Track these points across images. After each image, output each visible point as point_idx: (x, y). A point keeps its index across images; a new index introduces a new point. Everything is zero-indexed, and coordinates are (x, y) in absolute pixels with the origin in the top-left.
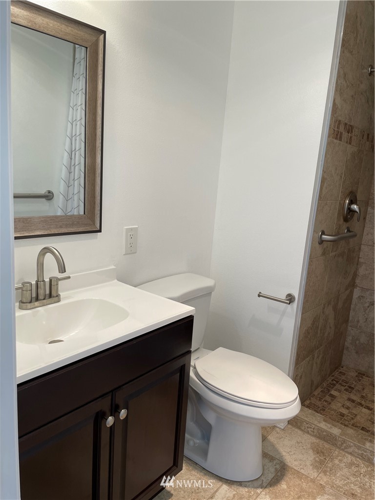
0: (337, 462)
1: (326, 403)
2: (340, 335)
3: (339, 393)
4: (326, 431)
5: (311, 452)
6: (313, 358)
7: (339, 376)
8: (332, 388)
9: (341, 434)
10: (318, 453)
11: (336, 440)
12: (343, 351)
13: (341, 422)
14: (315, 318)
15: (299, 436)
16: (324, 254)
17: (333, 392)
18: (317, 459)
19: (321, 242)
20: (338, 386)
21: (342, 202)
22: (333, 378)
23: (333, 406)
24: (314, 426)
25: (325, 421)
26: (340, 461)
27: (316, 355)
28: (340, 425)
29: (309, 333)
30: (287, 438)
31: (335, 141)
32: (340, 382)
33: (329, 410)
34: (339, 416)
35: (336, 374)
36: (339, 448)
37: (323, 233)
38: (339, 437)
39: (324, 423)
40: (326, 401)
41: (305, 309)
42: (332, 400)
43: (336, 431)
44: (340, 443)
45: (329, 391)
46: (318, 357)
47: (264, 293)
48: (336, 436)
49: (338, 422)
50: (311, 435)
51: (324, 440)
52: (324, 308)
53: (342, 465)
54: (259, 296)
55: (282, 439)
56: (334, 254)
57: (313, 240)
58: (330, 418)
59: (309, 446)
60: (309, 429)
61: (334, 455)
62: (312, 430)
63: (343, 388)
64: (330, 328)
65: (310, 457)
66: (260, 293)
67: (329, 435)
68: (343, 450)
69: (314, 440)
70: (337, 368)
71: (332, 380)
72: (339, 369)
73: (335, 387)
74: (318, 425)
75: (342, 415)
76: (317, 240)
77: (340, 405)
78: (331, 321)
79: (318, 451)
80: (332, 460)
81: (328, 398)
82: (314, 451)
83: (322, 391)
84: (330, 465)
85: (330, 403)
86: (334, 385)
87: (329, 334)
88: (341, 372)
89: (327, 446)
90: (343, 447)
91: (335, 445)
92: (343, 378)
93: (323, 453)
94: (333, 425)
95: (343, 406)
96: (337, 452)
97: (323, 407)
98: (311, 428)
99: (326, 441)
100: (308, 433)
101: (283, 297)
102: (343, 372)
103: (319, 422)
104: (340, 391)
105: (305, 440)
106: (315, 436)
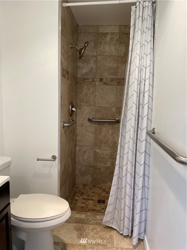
0: (87, 231)
1: (74, 205)
2: (74, 169)
3: (78, 198)
4: (79, 218)
5: (75, 231)
6: (66, 185)
7: (76, 189)
8: (75, 196)
9: (86, 217)
10: (78, 230)
11: (84, 220)
12: (75, 177)
13: (83, 211)
14: (65, 165)
15: (67, 226)
16: (65, 133)
17: (76, 198)
18: (78, 233)
19: (64, 127)
20: (77, 194)
21: (69, 107)
22: (74, 191)
23: (78, 205)
24: (73, 218)
25: (77, 213)
26: (88, 229)
27: (67, 183)
28: (84, 212)
29: (63, 173)
30: (61, 229)
31: (64, 78)
32: (77, 192)
33: (77, 207)
34: (82, 208)
35: (74, 189)
36: (86, 224)
37: (64, 123)
38: (85, 218)
39: (77, 214)
40: (74, 203)
41: (61, 162)
42: (77, 202)
43: (83, 216)
44: (86, 221)
45: (74, 198)
46: (68, 184)
47: (40, 158)
48: (84, 218)
49: (82, 211)
50: (72, 223)
51: (79, 223)
52: (67, 159)
53: (90, 231)
54: (38, 160)
55: (60, 231)
56: (69, 132)
57: (61, 127)
58: (78, 211)
59: (73, 229)
60: (71, 221)
61: (85, 228)
62: (72, 220)
63: (79, 194)
64: (70, 167)
65: (75, 234)
66: (38, 158)
67: (81, 219)
68: (88, 224)
69: (74, 225)
70: (74, 186)
71: (74, 193)
72: (75, 186)
73: (76, 195)
74: (75, 217)
75: (83, 207)
76: (62, 126)
77: (80, 203)
78: (70, 164)
79: (78, 229)
80: (85, 231)
81: (74, 202)
82: (76, 230)
83: (71, 199)
84: (85, 234)
85: (76, 204)
86: (75, 194)
87: (70, 170)
88: (76, 187)
89: (80, 225)
90: (88, 223)
91: (84, 223)
92: (78, 189)
93: (80, 229)
94: (81, 214)
95: (82, 203)
96: (85, 226)
97: (74, 207)
98: (72, 219)
99: (80, 223)
100: (71, 222)
101: (50, 158)
102: (77, 187)
103: (75, 215)
104: (78, 196)
105: (70, 227)
106: (74, 223)
